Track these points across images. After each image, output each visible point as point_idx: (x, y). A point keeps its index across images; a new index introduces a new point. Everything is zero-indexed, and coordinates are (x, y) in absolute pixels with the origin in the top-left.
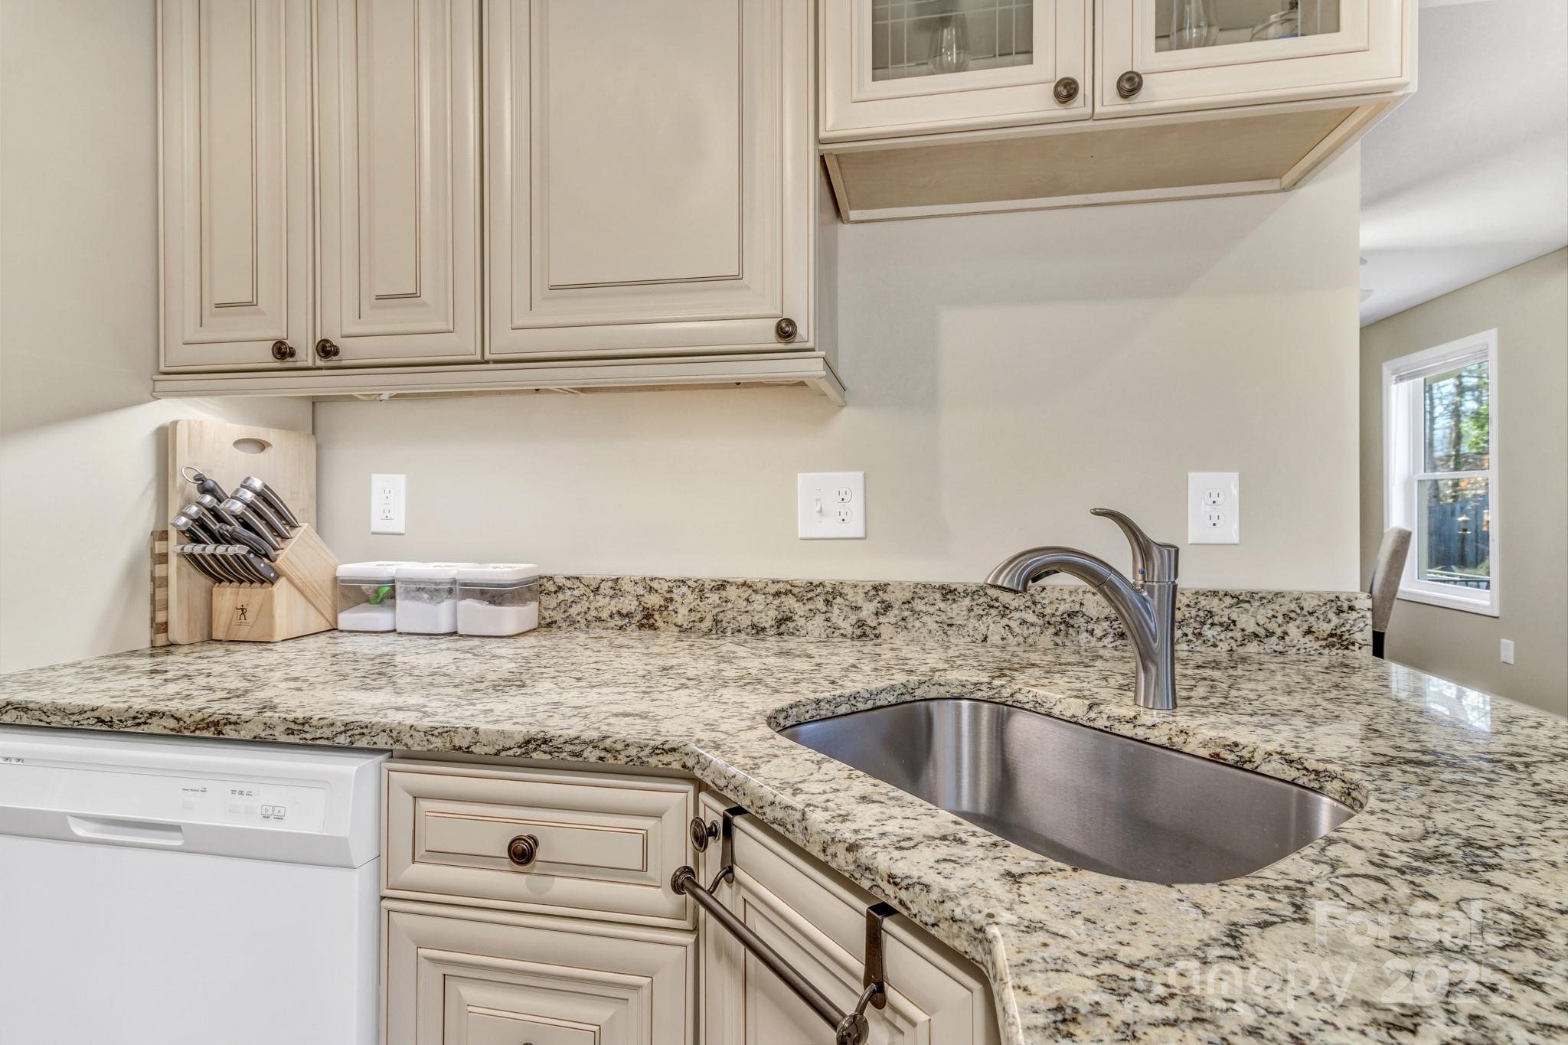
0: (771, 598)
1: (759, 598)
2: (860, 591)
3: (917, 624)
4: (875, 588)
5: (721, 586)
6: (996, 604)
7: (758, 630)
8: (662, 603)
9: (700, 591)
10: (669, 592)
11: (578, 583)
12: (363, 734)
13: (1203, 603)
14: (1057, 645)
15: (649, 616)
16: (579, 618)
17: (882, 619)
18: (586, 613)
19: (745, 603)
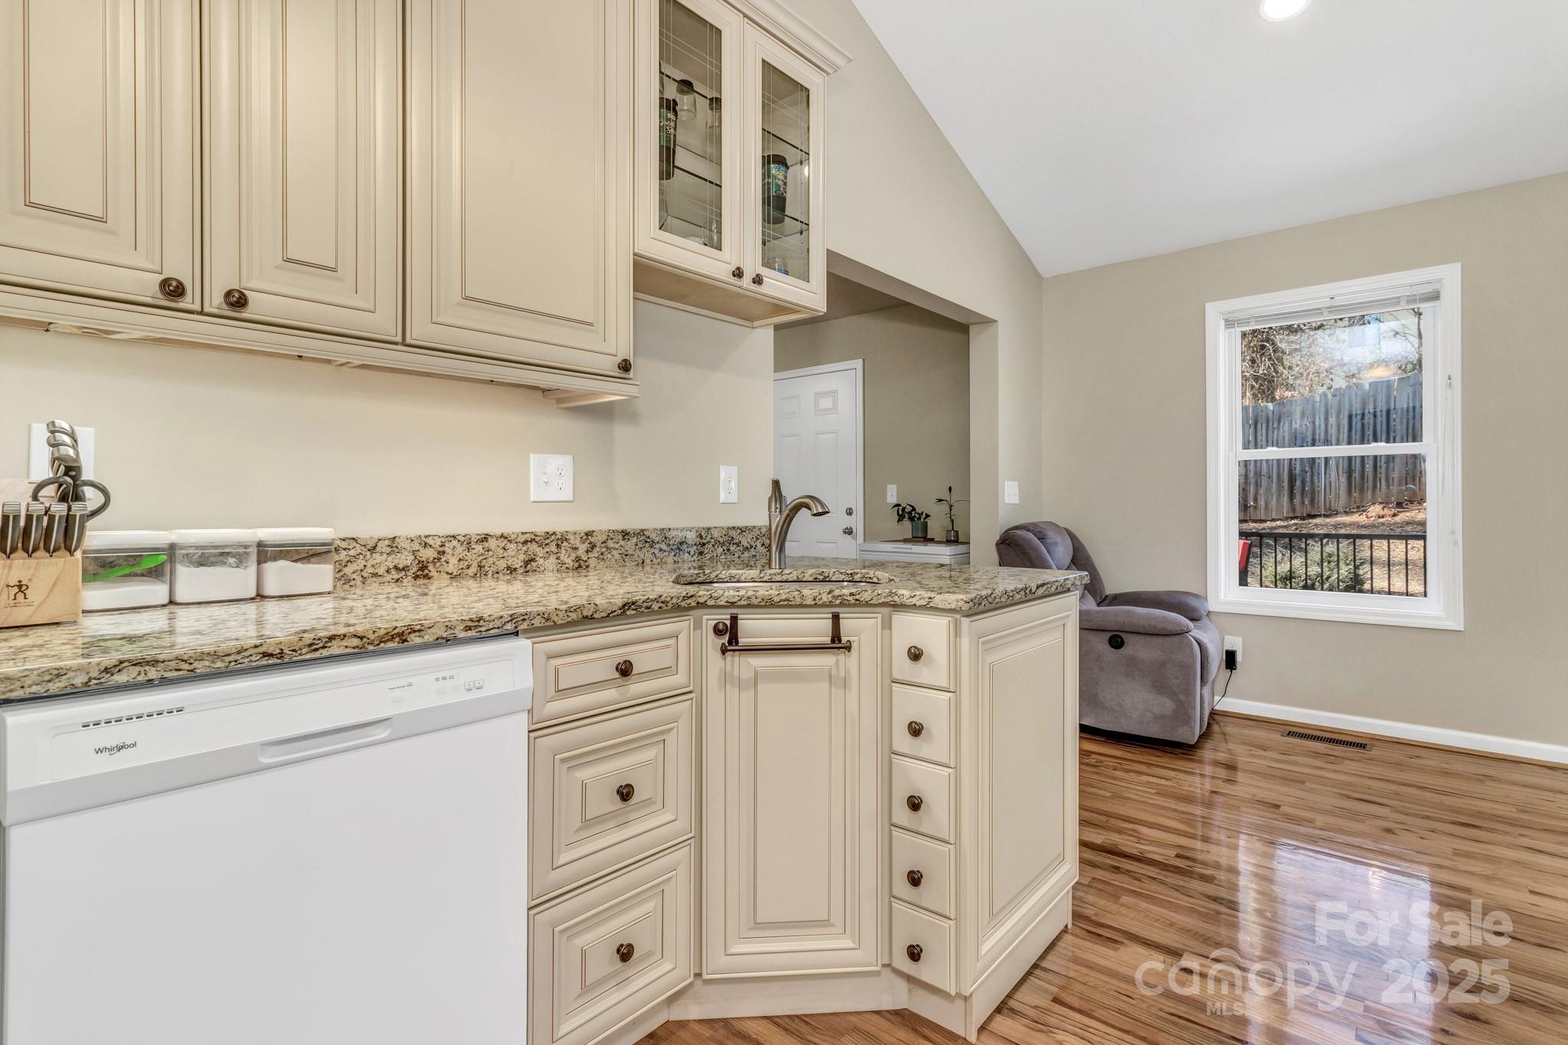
0: (521, 545)
1: (513, 546)
2: (578, 536)
3: (610, 556)
4: (587, 534)
5: (485, 538)
6: (649, 540)
7: (511, 570)
8: (436, 556)
9: (468, 543)
10: (441, 546)
11: (355, 544)
12: (524, 619)
13: (730, 533)
14: (675, 561)
15: (423, 568)
16: (354, 576)
17: (590, 555)
18: (362, 571)
19: (502, 550)
